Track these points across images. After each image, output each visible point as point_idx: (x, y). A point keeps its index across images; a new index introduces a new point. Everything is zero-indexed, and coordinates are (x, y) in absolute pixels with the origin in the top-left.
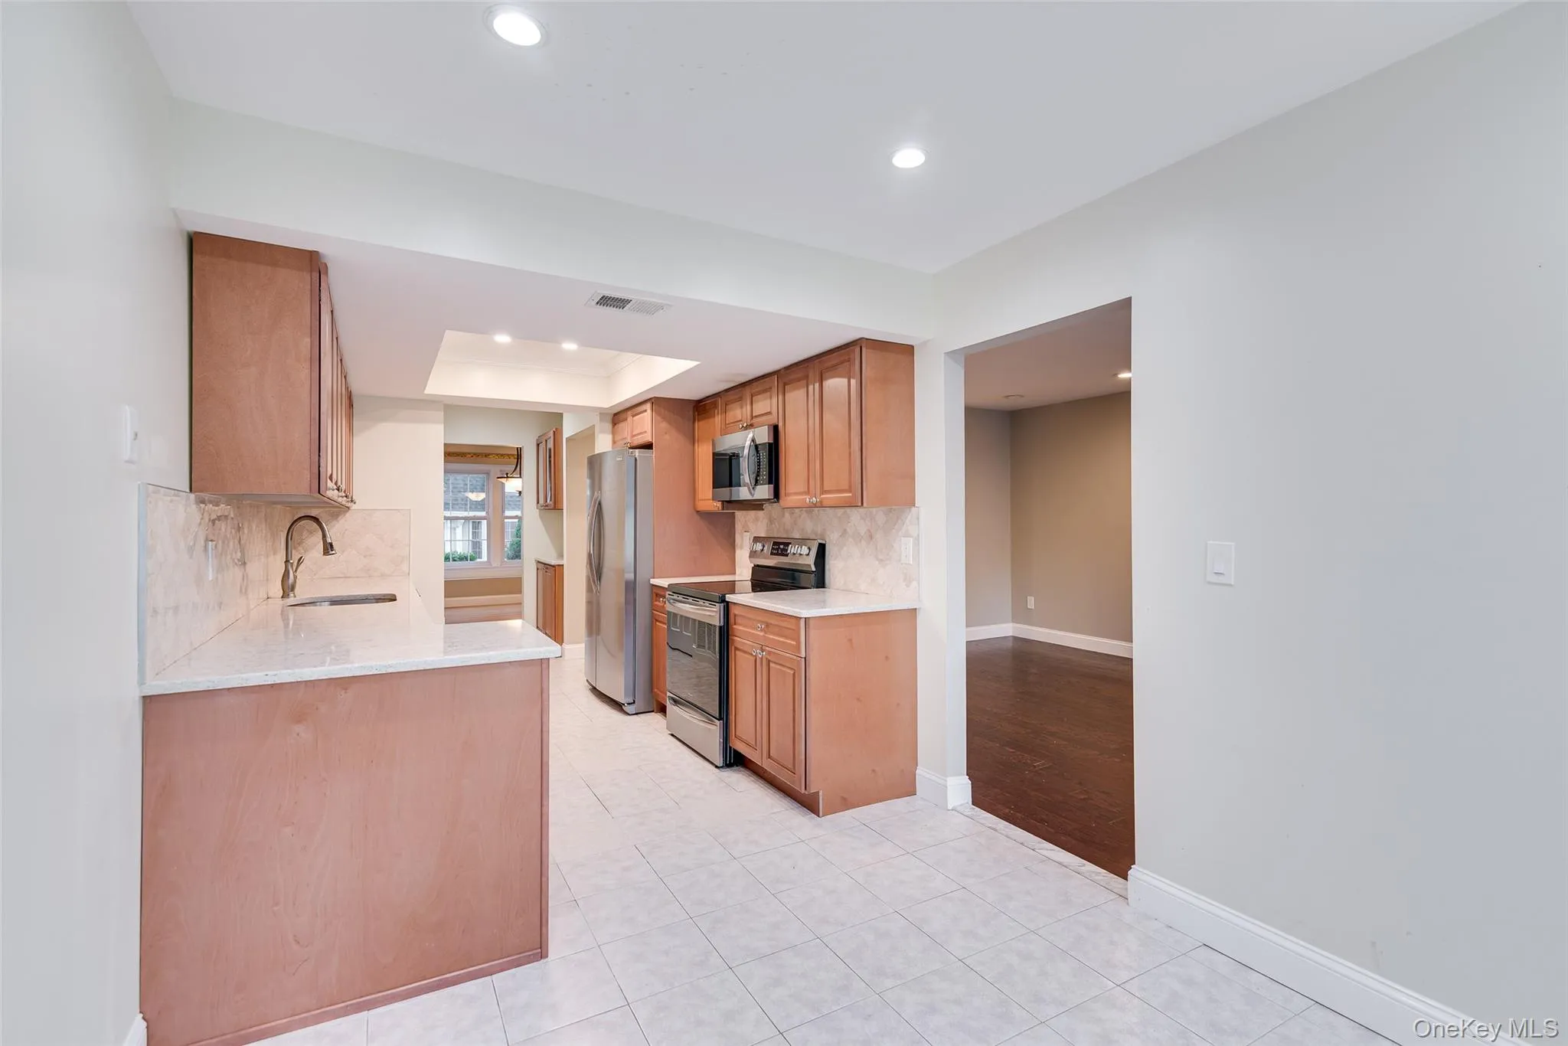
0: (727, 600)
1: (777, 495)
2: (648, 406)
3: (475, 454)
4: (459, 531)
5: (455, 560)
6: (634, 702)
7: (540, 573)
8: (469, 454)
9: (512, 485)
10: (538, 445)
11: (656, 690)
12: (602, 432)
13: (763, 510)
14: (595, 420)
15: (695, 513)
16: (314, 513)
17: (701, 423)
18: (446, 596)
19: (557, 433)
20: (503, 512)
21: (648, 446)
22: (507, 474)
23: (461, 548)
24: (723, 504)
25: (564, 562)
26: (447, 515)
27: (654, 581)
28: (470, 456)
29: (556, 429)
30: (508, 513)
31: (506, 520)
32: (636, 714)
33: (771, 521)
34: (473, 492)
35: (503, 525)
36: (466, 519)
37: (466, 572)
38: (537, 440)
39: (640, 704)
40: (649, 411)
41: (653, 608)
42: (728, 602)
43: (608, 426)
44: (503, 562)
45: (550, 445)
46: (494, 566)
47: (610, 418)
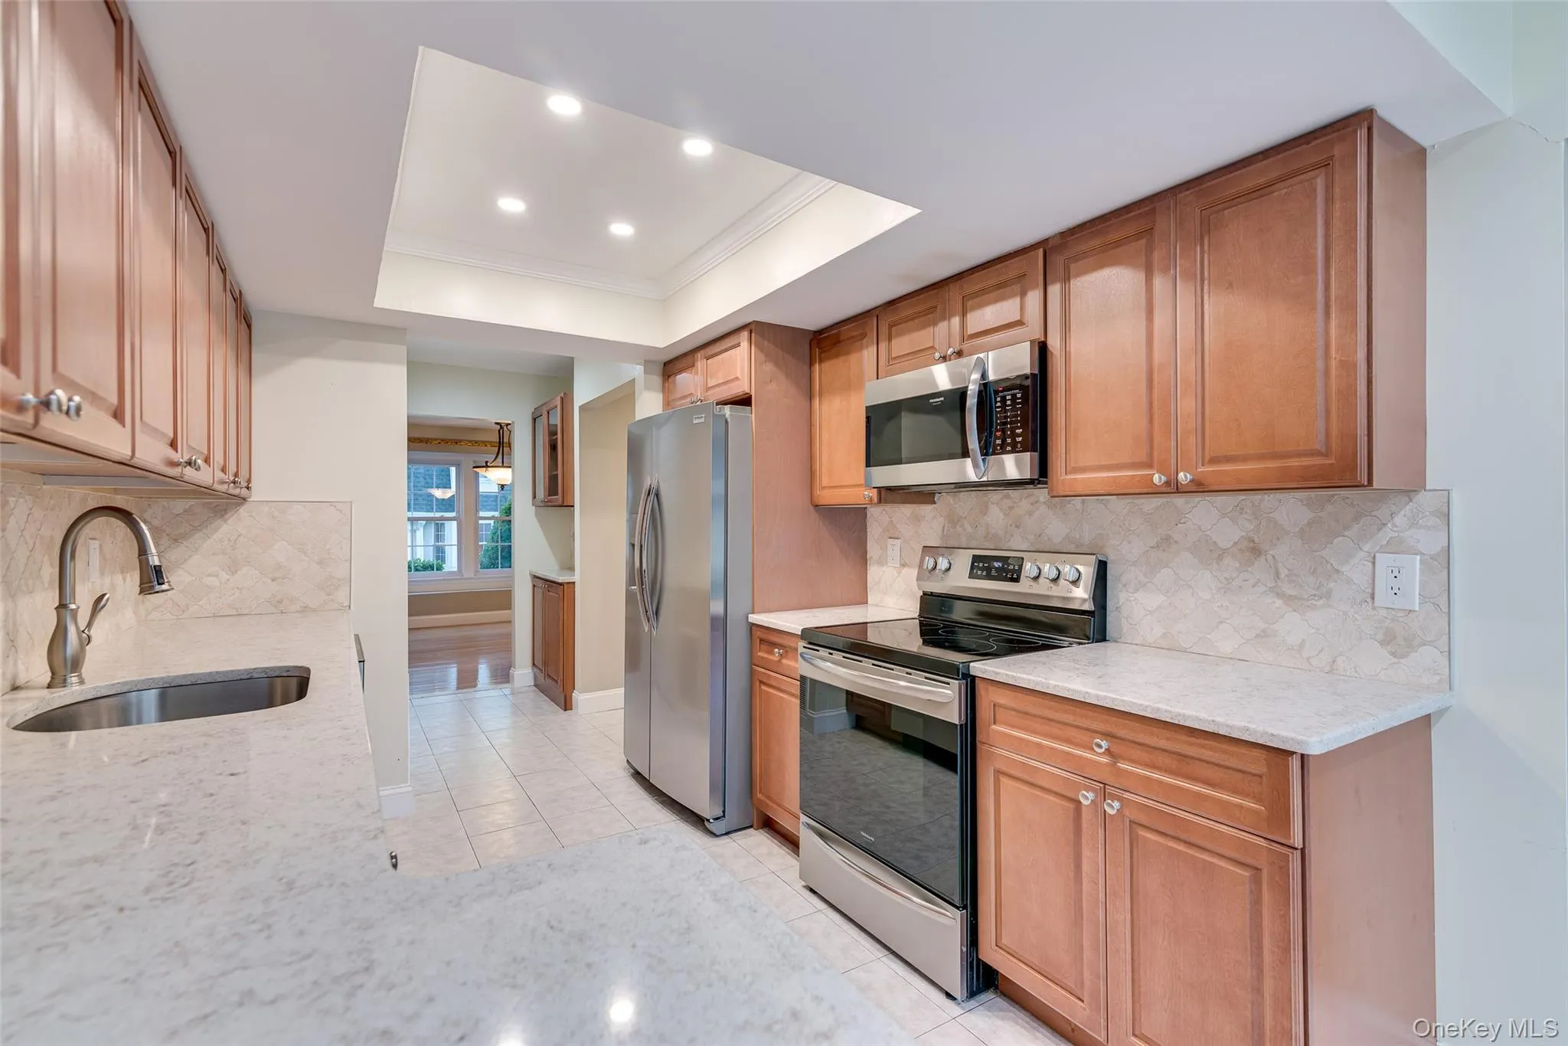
0: (972, 673)
1: (1043, 471)
2: (745, 334)
3: (443, 440)
4: (420, 534)
5: (417, 570)
6: (724, 816)
7: (539, 592)
8: (436, 440)
9: (493, 479)
10: (534, 420)
11: (759, 796)
12: (647, 388)
13: (935, 503)
14: (637, 371)
15: (812, 508)
16: (119, 501)
17: (826, 365)
18: (409, 615)
19: (566, 401)
20: (477, 511)
21: (745, 401)
22: (487, 462)
23: (424, 555)
24: (880, 493)
25: (576, 578)
26: (410, 516)
27: (754, 618)
28: (437, 442)
29: (565, 394)
30: (482, 514)
31: (481, 522)
32: (727, 834)
33: (953, 520)
34: (438, 487)
35: (477, 527)
36: (428, 520)
37: (431, 584)
38: (533, 413)
39: (733, 817)
40: (745, 344)
41: (753, 662)
42: (974, 678)
43: (657, 380)
44: (476, 572)
45: (556, 420)
46: (465, 576)
47: (659, 368)
